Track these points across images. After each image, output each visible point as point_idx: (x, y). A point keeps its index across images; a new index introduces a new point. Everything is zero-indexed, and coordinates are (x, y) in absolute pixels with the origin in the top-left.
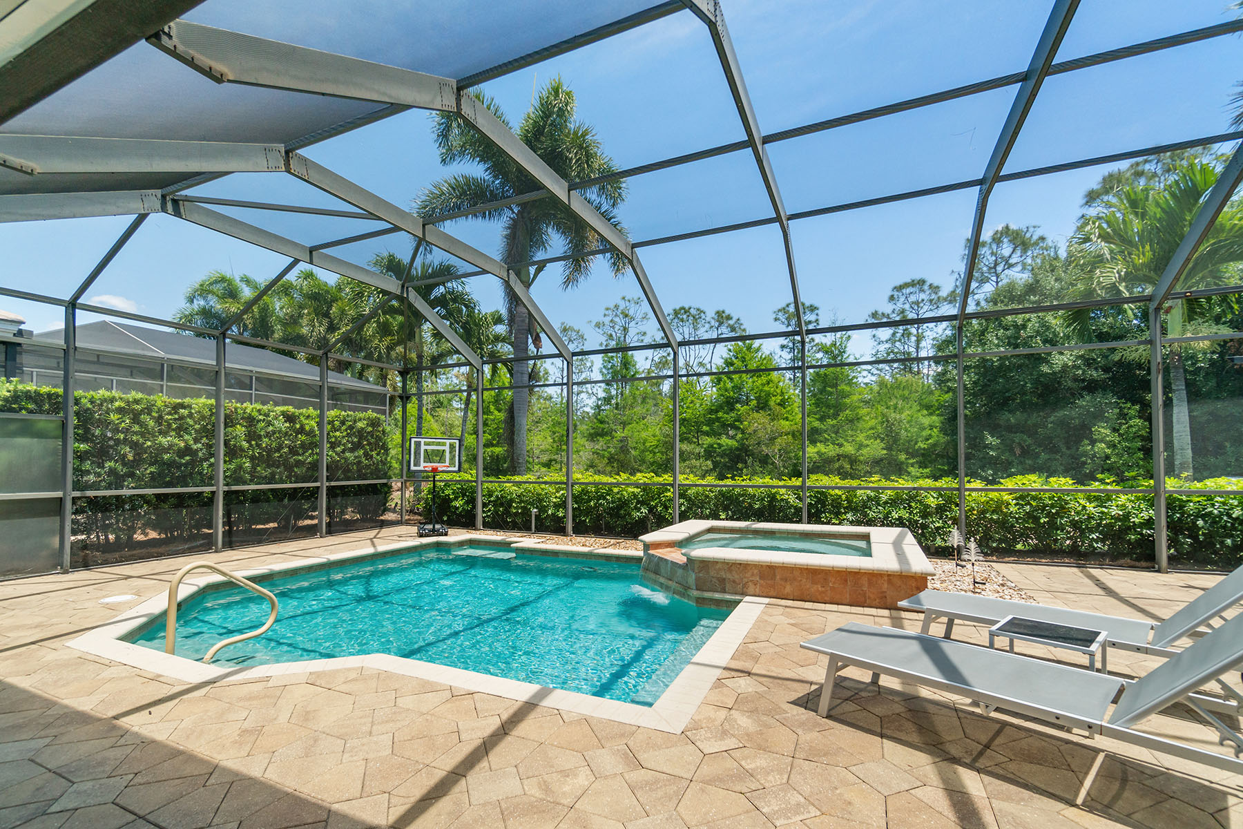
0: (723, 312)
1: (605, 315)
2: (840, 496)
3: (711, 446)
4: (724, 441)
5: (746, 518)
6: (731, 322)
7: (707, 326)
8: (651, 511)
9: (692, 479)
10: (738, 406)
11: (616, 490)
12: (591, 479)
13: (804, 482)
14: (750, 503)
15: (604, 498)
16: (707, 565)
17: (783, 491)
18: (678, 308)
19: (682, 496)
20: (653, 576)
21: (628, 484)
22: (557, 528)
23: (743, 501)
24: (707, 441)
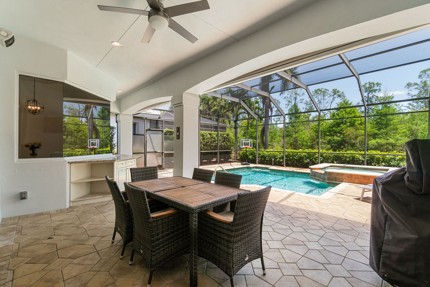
0: (336, 89)
1: (288, 94)
2: (380, 157)
3: (330, 140)
4: (336, 138)
5: (344, 163)
6: (339, 94)
7: (329, 95)
8: (310, 160)
9: (324, 151)
10: (342, 125)
11: (299, 154)
12: (290, 151)
13: (365, 152)
14: (345, 159)
15: (295, 156)
16: (331, 174)
17: (358, 155)
18: (316, 89)
19: (321, 156)
20: (314, 177)
21: (302, 152)
22: (280, 164)
23: (343, 158)
24: (329, 138)
